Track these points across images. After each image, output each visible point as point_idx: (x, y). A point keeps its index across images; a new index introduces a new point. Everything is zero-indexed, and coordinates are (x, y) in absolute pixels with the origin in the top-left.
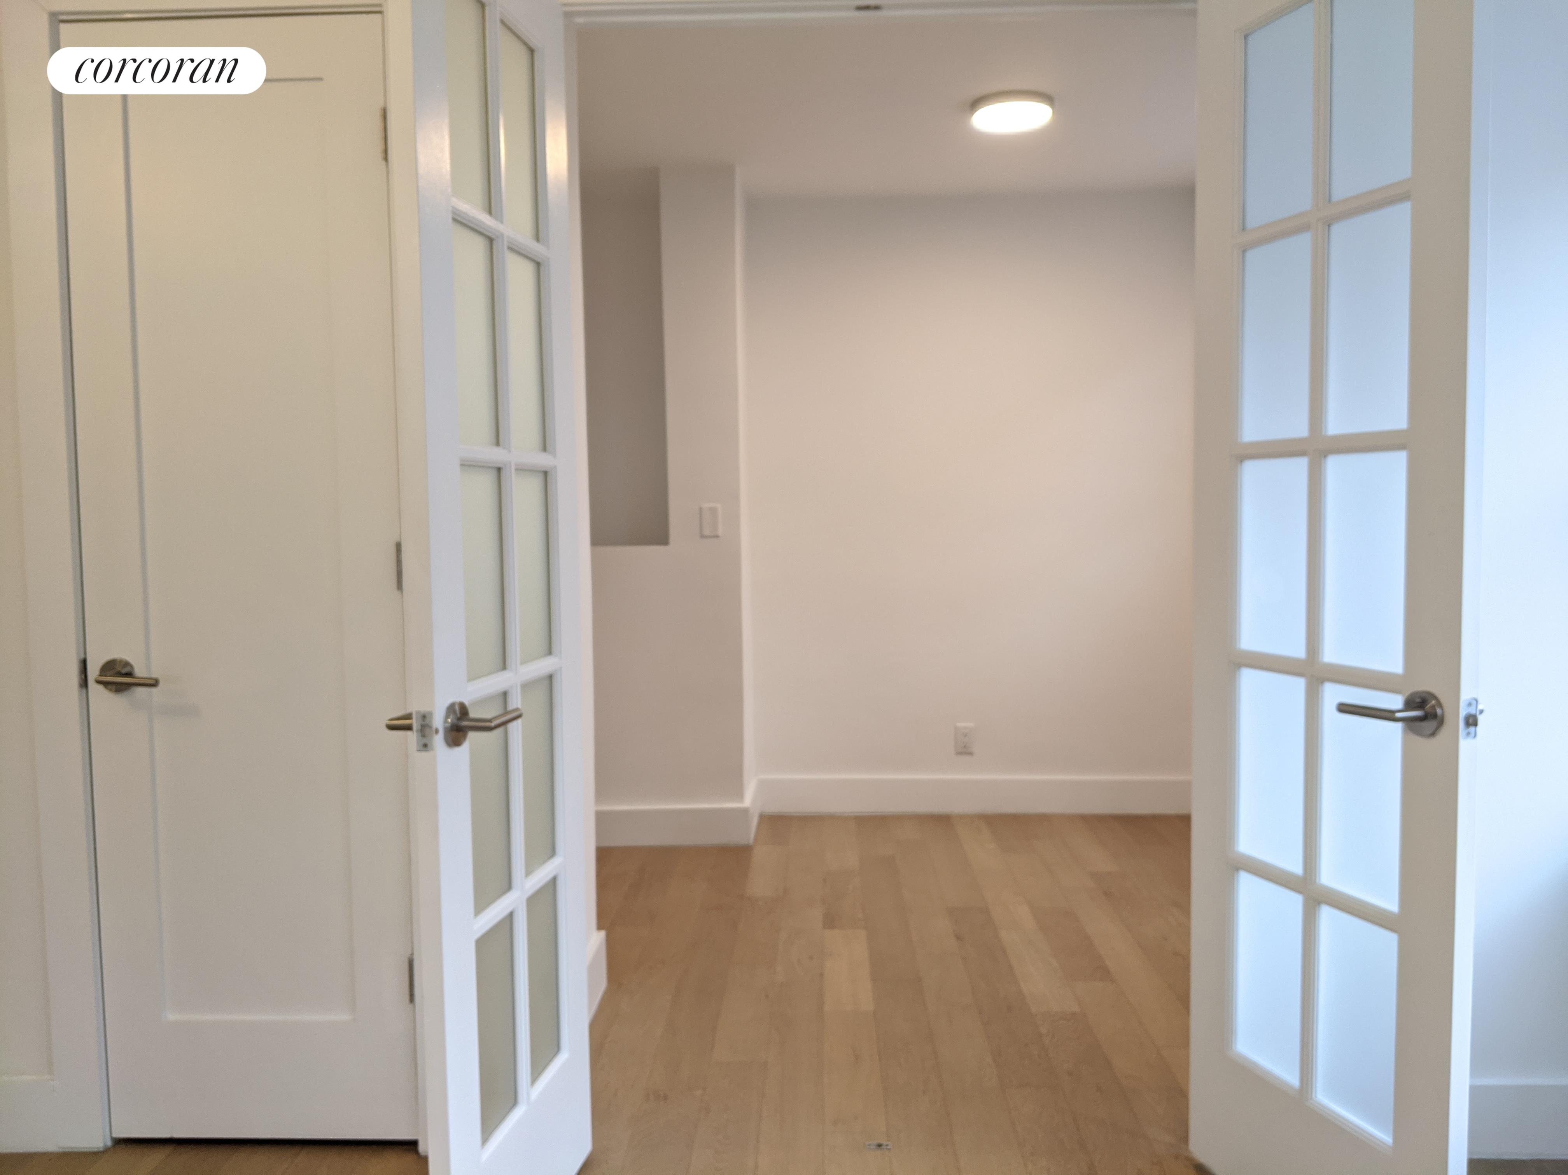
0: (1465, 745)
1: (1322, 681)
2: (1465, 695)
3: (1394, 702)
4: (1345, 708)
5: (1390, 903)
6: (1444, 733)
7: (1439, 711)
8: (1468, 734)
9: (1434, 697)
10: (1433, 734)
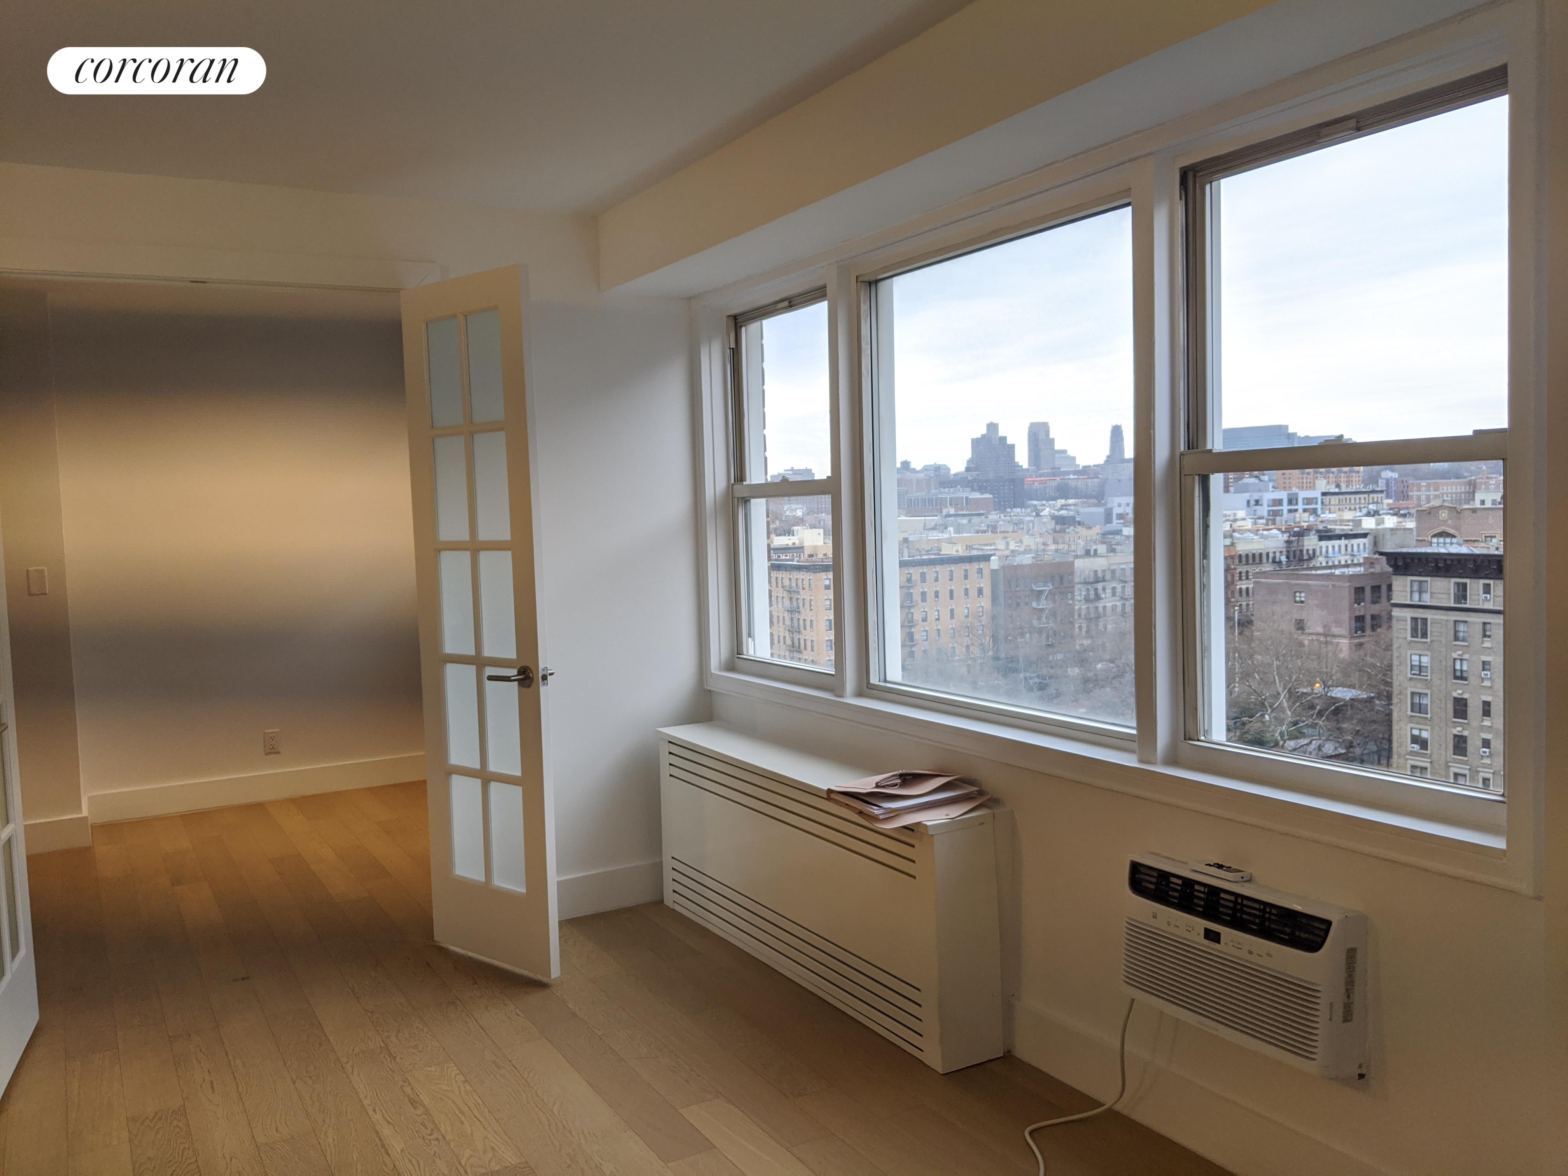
0: (542, 689)
1: (484, 666)
2: (541, 666)
3: (512, 672)
4: (491, 678)
5: (518, 773)
6: (534, 684)
7: (531, 675)
8: (544, 684)
9: (528, 667)
10: (529, 686)
